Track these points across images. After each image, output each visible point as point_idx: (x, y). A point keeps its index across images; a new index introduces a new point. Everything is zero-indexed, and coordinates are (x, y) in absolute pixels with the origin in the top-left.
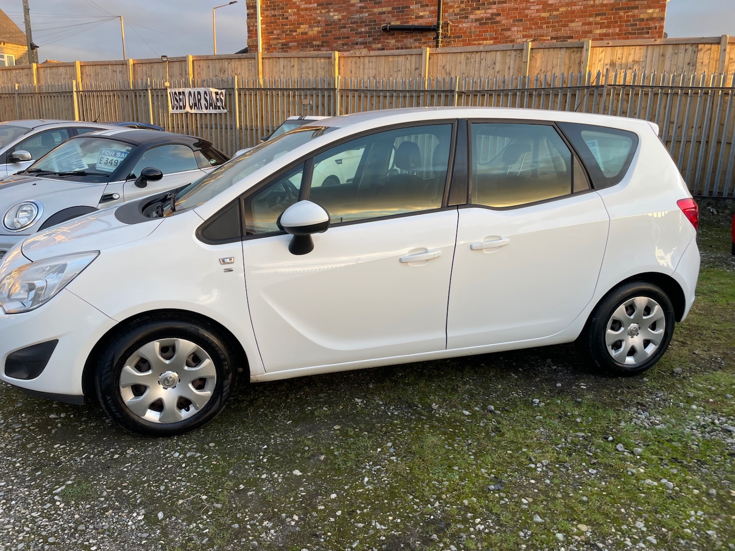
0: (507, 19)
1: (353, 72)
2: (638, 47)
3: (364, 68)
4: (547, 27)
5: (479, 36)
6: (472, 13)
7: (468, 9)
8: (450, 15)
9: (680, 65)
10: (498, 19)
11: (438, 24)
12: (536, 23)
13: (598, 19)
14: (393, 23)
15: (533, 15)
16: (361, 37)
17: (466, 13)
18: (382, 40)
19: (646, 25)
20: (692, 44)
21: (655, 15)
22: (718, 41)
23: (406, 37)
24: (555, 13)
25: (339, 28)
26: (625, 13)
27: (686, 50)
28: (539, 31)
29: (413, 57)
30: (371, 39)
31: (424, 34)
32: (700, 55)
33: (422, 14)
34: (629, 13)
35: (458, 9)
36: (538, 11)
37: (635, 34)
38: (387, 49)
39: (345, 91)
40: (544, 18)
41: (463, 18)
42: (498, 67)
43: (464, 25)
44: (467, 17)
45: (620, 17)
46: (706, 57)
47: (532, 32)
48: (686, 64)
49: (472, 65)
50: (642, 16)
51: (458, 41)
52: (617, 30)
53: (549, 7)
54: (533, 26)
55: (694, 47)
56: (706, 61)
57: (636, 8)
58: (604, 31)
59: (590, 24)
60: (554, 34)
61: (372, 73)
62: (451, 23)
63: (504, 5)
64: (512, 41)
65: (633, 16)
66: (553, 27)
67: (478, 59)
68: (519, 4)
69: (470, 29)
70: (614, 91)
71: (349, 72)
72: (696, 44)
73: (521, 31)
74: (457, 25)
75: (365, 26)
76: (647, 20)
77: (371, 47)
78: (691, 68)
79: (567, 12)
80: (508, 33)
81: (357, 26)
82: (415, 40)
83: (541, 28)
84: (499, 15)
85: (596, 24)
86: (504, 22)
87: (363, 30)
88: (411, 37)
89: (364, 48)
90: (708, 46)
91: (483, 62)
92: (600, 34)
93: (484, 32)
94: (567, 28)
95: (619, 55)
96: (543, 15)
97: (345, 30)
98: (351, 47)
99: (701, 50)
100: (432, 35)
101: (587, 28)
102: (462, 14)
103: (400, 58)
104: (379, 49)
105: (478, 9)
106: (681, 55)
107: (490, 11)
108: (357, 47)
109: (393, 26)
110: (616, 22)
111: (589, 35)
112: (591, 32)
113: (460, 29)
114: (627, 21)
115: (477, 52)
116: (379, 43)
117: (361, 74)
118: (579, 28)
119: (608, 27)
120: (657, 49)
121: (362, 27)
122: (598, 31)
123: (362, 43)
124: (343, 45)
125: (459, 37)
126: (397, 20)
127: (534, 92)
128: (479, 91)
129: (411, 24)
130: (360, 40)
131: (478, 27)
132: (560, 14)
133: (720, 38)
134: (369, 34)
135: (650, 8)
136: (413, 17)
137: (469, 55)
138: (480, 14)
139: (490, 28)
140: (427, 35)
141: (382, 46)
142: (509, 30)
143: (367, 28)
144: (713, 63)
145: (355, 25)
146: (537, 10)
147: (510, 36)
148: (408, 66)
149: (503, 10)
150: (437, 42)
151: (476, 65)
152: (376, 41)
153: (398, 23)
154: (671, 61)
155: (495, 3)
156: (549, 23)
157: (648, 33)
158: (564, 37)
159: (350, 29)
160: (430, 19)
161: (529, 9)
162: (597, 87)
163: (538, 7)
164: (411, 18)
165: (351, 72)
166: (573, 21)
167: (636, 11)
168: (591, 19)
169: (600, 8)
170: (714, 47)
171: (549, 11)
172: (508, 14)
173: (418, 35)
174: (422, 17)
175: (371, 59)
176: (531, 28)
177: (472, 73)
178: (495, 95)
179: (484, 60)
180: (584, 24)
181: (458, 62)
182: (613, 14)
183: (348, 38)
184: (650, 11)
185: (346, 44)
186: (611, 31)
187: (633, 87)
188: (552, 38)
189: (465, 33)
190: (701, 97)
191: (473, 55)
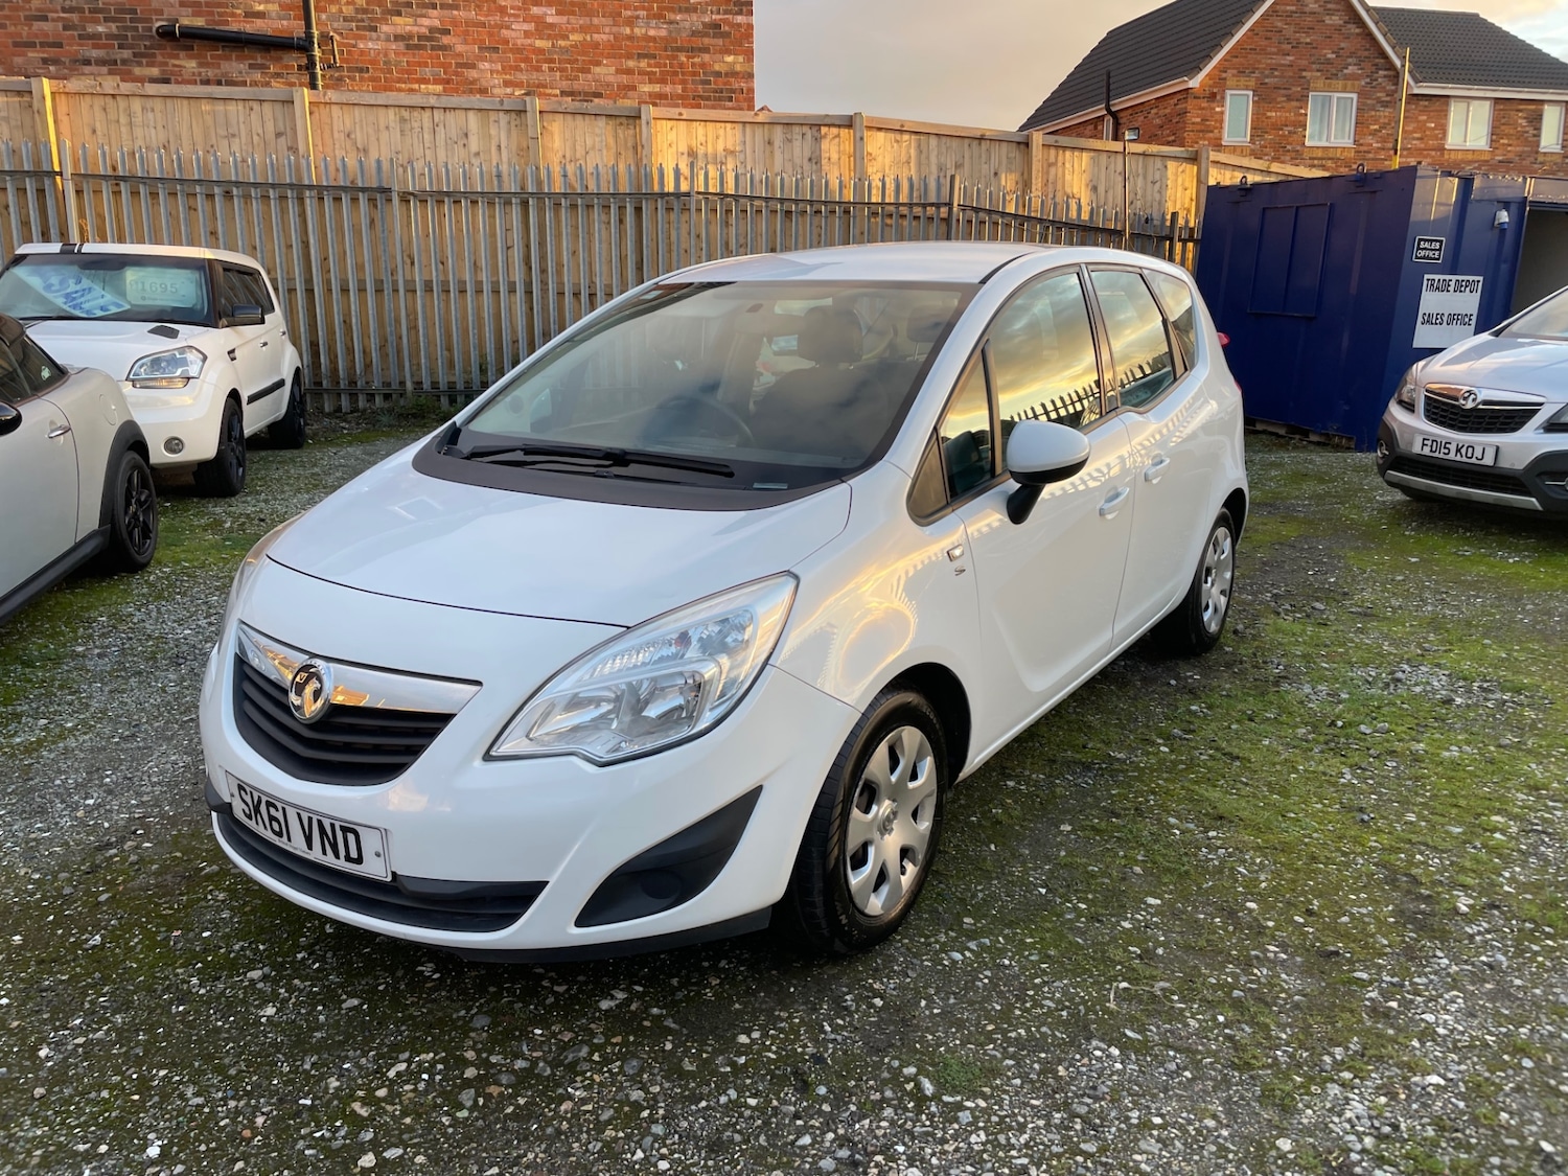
0: (466, 42)
1: (99, 133)
2: (728, 125)
3: (131, 123)
4: (551, 70)
5: (408, 72)
6: (385, 21)
7: (373, 12)
8: (333, 19)
9: (798, 161)
10: (446, 40)
11: (309, 36)
12: (527, 60)
13: (643, 64)
14: (186, 21)
15: (519, 42)
16: (96, 46)
17: (371, 19)
18: (159, 58)
19: (725, 84)
20: (811, 126)
21: (738, 68)
22: (849, 123)
23: (228, 58)
24: (561, 43)
25: (27, 18)
26: (688, 58)
27: (803, 135)
28: (535, 75)
29: (267, 107)
30: (127, 54)
31: (273, 53)
32: (825, 145)
33: (261, 8)
34: (696, 60)
35: (351, 7)
36: (527, 34)
37: (708, 98)
38: (177, 82)
39: (85, 180)
40: (541, 51)
41: (364, 28)
42: (474, 144)
43: (370, 45)
44: (375, 29)
45: (681, 65)
46: (835, 147)
47: (523, 77)
48: (806, 161)
49: (415, 136)
50: (717, 67)
51: (361, 79)
52: (679, 89)
53: (547, 28)
54: (523, 65)
55: (815, 129)
56: (835, 157)
57: (706, 50)
58: (657, 88)
59: (629, 72)
60: (565, 85)
61: (156, 137)
62: (337, 37)
63: (455, 12)
64: (483, 91)
65: (703, 65)
66: (562, 70)
67: (427, 124)
68: (487, 16)
69: (386, 55)
70: (706, 204)
71: (87, 132)
72: (816, 125)
73: (498, 72)
74: (353, 42)
75: (106, 20)
76: (727, 74)
77: (130, 72)
78: (814, 167)
79: (583, 43)
80: (473, 74)
81: (82, 19)
82: (251, 66)
83: (538, 69)
84: (447, 32)
85: (642, 73)
86: (460, 48)
87: (100, 29)
88: (240, 59)
89: (111, 73)
90: (834, 130)
91: (440, 130)
92: (650, 95)
93: (419, 64)
94: (590, 76)
95: (701, 138)
96: (539, 43)
97: (46, 26)
98: (71, 70)
99: (825, 136)
100: (294, 60)
101: (625, 79)
102: (363, 21)
103: (232, 107)
104: (153, 80)
105: (399, 14)
106: (797, 144)
107: (426, 22)
108: (87, 69)
109: (187, 27)
110: (675, 74)
111: (630, 93)
112: (634, 88)
113: (362, 52)
114: (694, 74)
115: (423, 108)
116: (151, 65)
117: (124, 136)
118: (611, 79)
119: (663, 81)
120: (759, 131)
121: (96, 22)
122: (646, 88)
123: (101, 62)
124: (45, 61)
125: (361, 70)
126: (196, 14)
127: (563, 200)
128: (448, 194)
129: (234, 27)
130: (95, 53)
131: (404, 54)
132: (572, 46)
133: (851, 118)
134: (122, 41)
135: (729, 52)
136: (239, 11)
137: (405, 114)
138: (403, 24)
139: (431, 58)
140: (281, 58)
141: (163, 72)
142: (473, 66)
143: (113, 26)
144: (845, 159)
145: (75, 17)
146: (525, 31)
147: (478, 80)
148: (257, 127)
149: (455, 22)
150: (313, 77)
151: (426, 136)
152: (144, 61)
153: (200, 22)
154: (783, 153)
155: (434, 6)
156: (552, 61)
157: (730, 99)
158: (586, 94)
159: (60, 25)
160: (285, 23)
161: (508, 28)
162: (678, 195)
163: (526, 27)
164: (233, 15)
165: (94, 131)
166: (598, 64)
167: (706, 57)
168: (631, 64)
169: (644, 44)
170: (844, 132)
171: (549, 37)
172: (466, 33)
173: (259, 56)
174: (261, 15)
175: (149, 103)
176: (518, 69)
177: (418, 152)
178: (483, 202)
179: (441, 126)
180: (619, 71)
181: (382, 126)
182: (668, 57)
183: (60, 45)
184: (730, 59)
185: (56, 62)
186: (668, 89)
187: (736, 197)
188: (563, 93)
189: (374, 62)
190: (826, 217)
191: (416, 114)
